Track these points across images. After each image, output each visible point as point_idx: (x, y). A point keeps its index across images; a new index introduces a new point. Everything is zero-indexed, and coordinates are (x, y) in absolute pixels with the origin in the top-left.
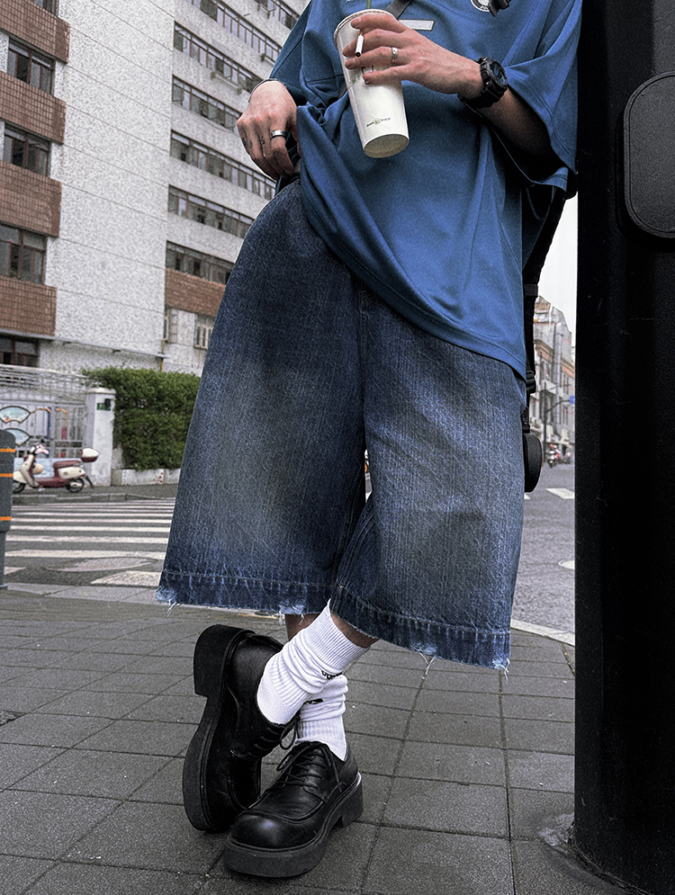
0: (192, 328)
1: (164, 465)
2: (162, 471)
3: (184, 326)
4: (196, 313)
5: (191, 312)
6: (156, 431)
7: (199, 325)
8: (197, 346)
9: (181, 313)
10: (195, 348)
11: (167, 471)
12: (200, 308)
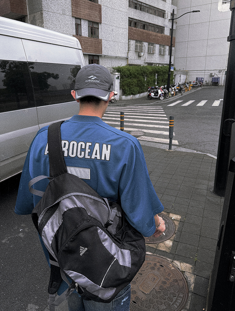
0: (134, 45)
1: (132, 94)
5: (134, 40)
6: (130, 84)
8: (136, 51)
9: (131, 41)
12: (136, 38)
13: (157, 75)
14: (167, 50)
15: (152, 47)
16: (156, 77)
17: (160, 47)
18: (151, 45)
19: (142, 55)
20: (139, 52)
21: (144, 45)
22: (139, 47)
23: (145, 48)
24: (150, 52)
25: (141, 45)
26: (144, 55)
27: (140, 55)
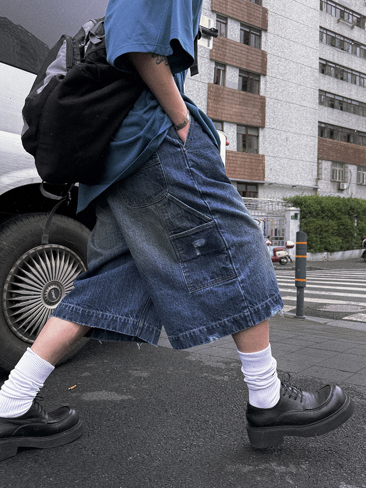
0: (329, 170)
1: (327, 250)
2: (326, 253)
3: (325, 169)
4: (332, 161)
5: (329, 160)
6: (321, 231)
7: (333, 168)
8: (333, 180)
9: (324, 162)
10: (331, 181)
11: (329, 253)
12: (334, 158)
19: (345, 187)
20: (339, 183)
21: (349, 171)
22: (339, 174)
23: (351, 175)
24: (361, 183)
25: (342, 169)
26: (349, 187)
27: (341, 187)
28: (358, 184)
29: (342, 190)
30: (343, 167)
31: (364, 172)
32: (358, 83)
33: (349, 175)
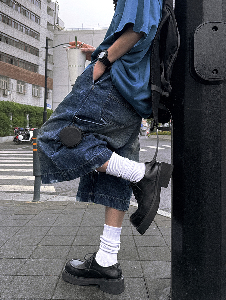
13: (28, 115)
14: (42, 92)
15: (22, 86)
16: (28, 119)
17: (33, 88)
18: (21, 84)
19: (8, 93)
20: (4, 90)
21: (11, 83)
22: (4, 84)
23: (13, 86)
24: (19, 92)
25: (6, 81)
26: (11, 94)
27: (5, 94)
28: (17, 93)
29: (7, 95)
30: (7, 80)
31: (21, 85)
32: (19, 29)
33: (11, 86)
